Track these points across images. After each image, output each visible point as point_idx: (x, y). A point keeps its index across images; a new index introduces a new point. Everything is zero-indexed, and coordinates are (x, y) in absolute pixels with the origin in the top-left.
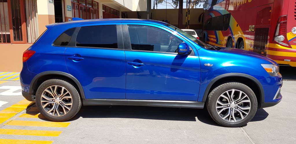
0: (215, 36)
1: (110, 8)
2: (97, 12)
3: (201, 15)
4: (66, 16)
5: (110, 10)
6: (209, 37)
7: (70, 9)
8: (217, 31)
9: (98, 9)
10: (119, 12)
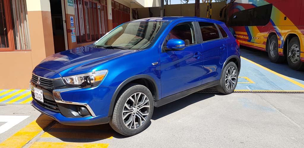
0: (246, 33)
1: (120, 4)
2: (105, 8)
3: (223, 9)
4: (66, 13)
5: (120, 6)
6: (237, 34)
7: (71, 4)
8: (249, 27)
9: (106, 5)
10: (129, 8)
